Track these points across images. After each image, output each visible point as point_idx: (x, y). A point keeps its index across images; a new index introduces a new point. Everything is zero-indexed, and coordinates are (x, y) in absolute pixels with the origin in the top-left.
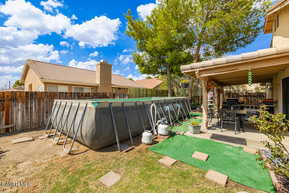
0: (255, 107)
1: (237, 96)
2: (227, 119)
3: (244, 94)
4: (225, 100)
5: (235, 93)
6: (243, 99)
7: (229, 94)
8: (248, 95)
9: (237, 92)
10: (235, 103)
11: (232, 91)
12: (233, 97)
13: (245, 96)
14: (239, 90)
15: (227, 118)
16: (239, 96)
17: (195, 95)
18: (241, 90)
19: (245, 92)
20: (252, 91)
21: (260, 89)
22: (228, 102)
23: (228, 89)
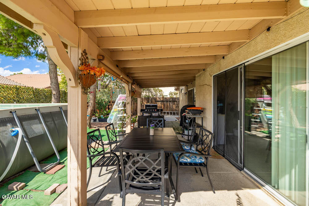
0: (170, 112)
1: (155, 101)
2: (139, 182)
3: (162, 99)
4: (144, 106)
5: (153, 98)
6: (160, 105)
7: (148, 99)
8: (165, 100)
9: (155, 97)
10: (154, 110)
11: (151, 96)
12: (152, 102)
13: (162, 101)
14: (157, 95)
15: (139, 179)
16: (157, 101)
17: (110, 99)
18: (159, 94)
19: (162, 97)
20: (167, 96)
21: (173, 94)
22: (146, 109)
23: (147, 94)
